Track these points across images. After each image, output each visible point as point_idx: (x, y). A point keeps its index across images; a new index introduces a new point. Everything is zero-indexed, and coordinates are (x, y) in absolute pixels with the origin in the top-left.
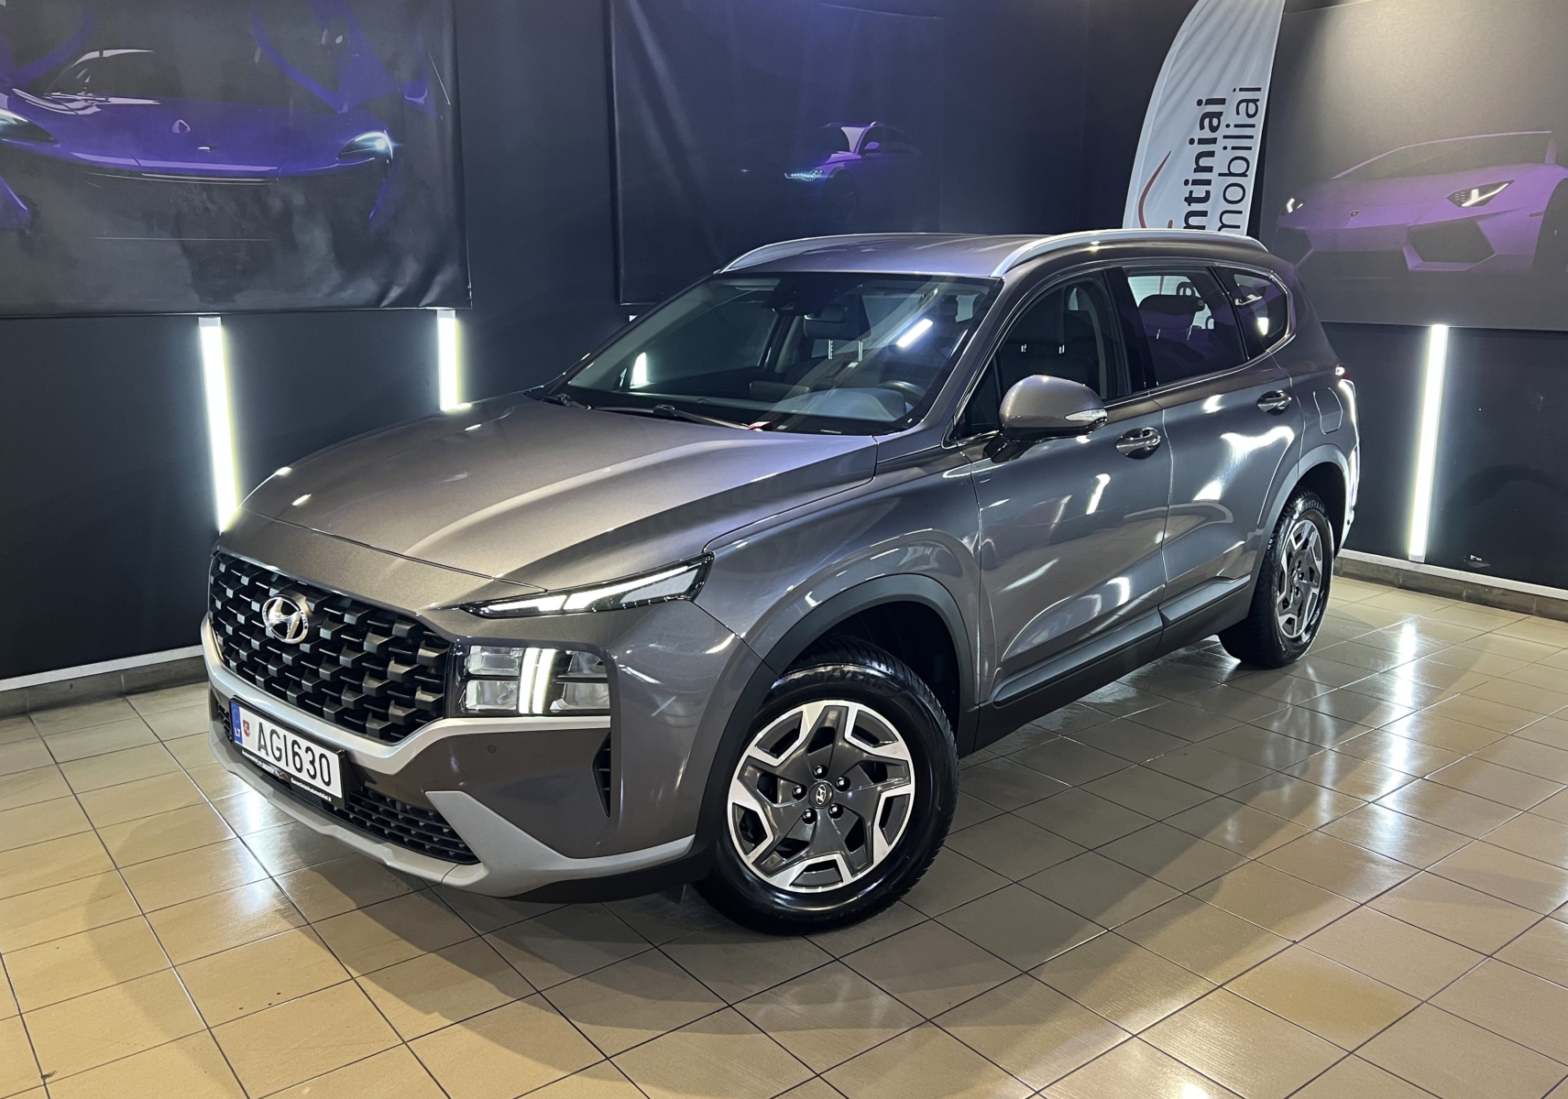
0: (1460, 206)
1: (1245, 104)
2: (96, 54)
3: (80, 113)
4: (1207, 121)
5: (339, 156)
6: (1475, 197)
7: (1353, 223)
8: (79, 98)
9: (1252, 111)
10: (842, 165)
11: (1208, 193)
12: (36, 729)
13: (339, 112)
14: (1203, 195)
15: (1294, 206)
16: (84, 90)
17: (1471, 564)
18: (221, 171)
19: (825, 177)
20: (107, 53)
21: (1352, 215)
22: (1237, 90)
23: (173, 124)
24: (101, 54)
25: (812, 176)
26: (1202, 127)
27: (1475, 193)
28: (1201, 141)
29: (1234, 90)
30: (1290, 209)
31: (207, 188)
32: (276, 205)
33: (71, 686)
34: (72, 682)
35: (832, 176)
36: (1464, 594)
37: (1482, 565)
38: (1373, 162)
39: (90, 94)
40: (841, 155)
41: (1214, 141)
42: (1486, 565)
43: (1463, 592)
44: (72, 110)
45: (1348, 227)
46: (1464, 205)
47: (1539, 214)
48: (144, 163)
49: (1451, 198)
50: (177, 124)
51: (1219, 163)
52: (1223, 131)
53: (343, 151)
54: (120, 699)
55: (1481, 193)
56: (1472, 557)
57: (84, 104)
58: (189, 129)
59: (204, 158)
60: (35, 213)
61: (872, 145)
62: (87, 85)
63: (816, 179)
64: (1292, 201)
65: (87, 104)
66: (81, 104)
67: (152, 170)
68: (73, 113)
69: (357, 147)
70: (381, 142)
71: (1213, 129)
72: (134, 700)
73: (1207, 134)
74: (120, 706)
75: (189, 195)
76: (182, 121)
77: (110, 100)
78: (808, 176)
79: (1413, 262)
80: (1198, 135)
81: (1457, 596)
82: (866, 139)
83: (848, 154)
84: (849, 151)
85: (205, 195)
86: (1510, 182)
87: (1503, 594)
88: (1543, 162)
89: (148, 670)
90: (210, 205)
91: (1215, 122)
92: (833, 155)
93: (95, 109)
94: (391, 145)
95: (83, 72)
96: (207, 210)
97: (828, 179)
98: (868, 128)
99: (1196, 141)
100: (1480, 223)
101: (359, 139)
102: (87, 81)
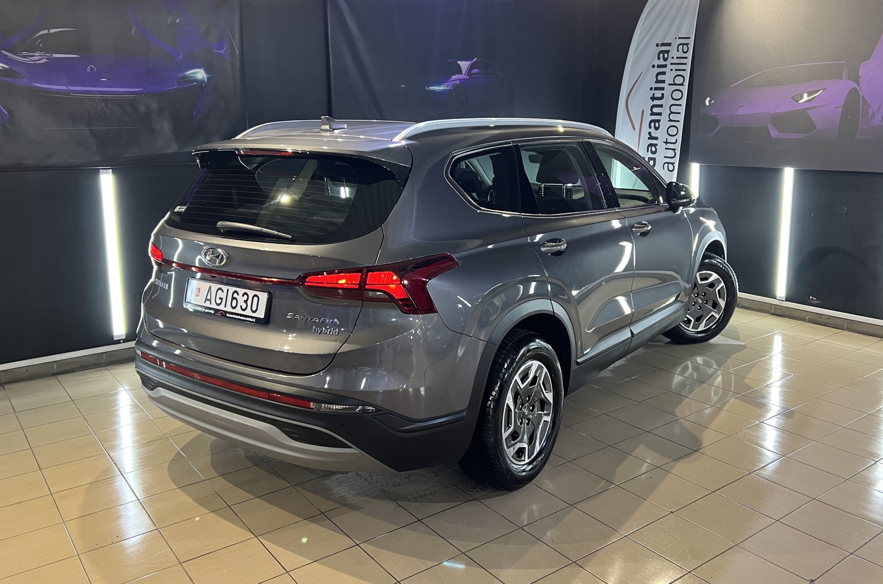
0: (798, 102)
1: (682, 46)
2: (46, 32)
3: (37, 62)
4: (661, 55)
5: (177, 82)
6: (806, 97)
7: (741, 112)
8: (36, 55)
9: (685, 50)
10: (458, 82)
11: (663, 94)
12: (6, 393)
13: (177, 59)
14: (660, 96)
15: (710, 102)
16: (39, 50)
17: (810, 301)
18: (113, 91)
19: (449, 88)
20: (52, 31)
21: (740, 107)
22: (677, 38)
23: (87, 67)
24: (49, 31)
25: (441, 88)
26: (659, 59)
27: (805, 95)
28: (659, 66)
29: (676, 38)
30: (707, 104)
31: (105, 101)
32: (142, 109)
33: (27, 370)
34: (27, 368)
35: (452, 88)
36: (807, 318)
37: (816, 302)
38: (751, 78)
39: (43, 53)
40: (457, 76)
41: (665, 66)
42: (819, 302)
43: (806, 317)
44: (32, 61)
45: (739, 114)
46: (800, 102)
47: (840, 107)
48: (71, 88)
49: (793, 98)
50: (89, 67)
51: (668, 78)
52: (670, 61)
53: (179, 79)
54: (54, 377)
55: (809, 96)
56: (811, 297)
57: (39, 58)
58: (95, 70)
59: (104, 85)
60: (11, 115)
61: (475, 71)
62: (41, 48)
63: (444, 90)
64: (708, 99)
65: (41, 58)
66: (38, 58)
67: (75, 92)
68: (33, 63)
69: (187, 77)
70: (200, 74)
71: (665, 59)
72: (61, 378)
73: (661, 62)
74: (52, 381)
75: (95, 105)
76: (92, 66)
77: (53, 55)
78: (439, 88)
79: (774, 133)
80: (657, 62)
81: (803, 320)
82: (471, 67)
83: (461, 76)
84: (462, 74)
85: (104, 104)
86: (824, 89)
87: (828, 318)
88: (841, 78)
89: (70, 361)
90: (106, 110)
91: (666, 55)
92: (453, 77)
93: (45, 60)
94: (205, 76)
95: (39, 41)
96: (105, 112)
97: (450, 90)
98: (473, 61)
99: (656, 66)
100: (808, 112)
101: (188, 73)
102: (41, 46)
